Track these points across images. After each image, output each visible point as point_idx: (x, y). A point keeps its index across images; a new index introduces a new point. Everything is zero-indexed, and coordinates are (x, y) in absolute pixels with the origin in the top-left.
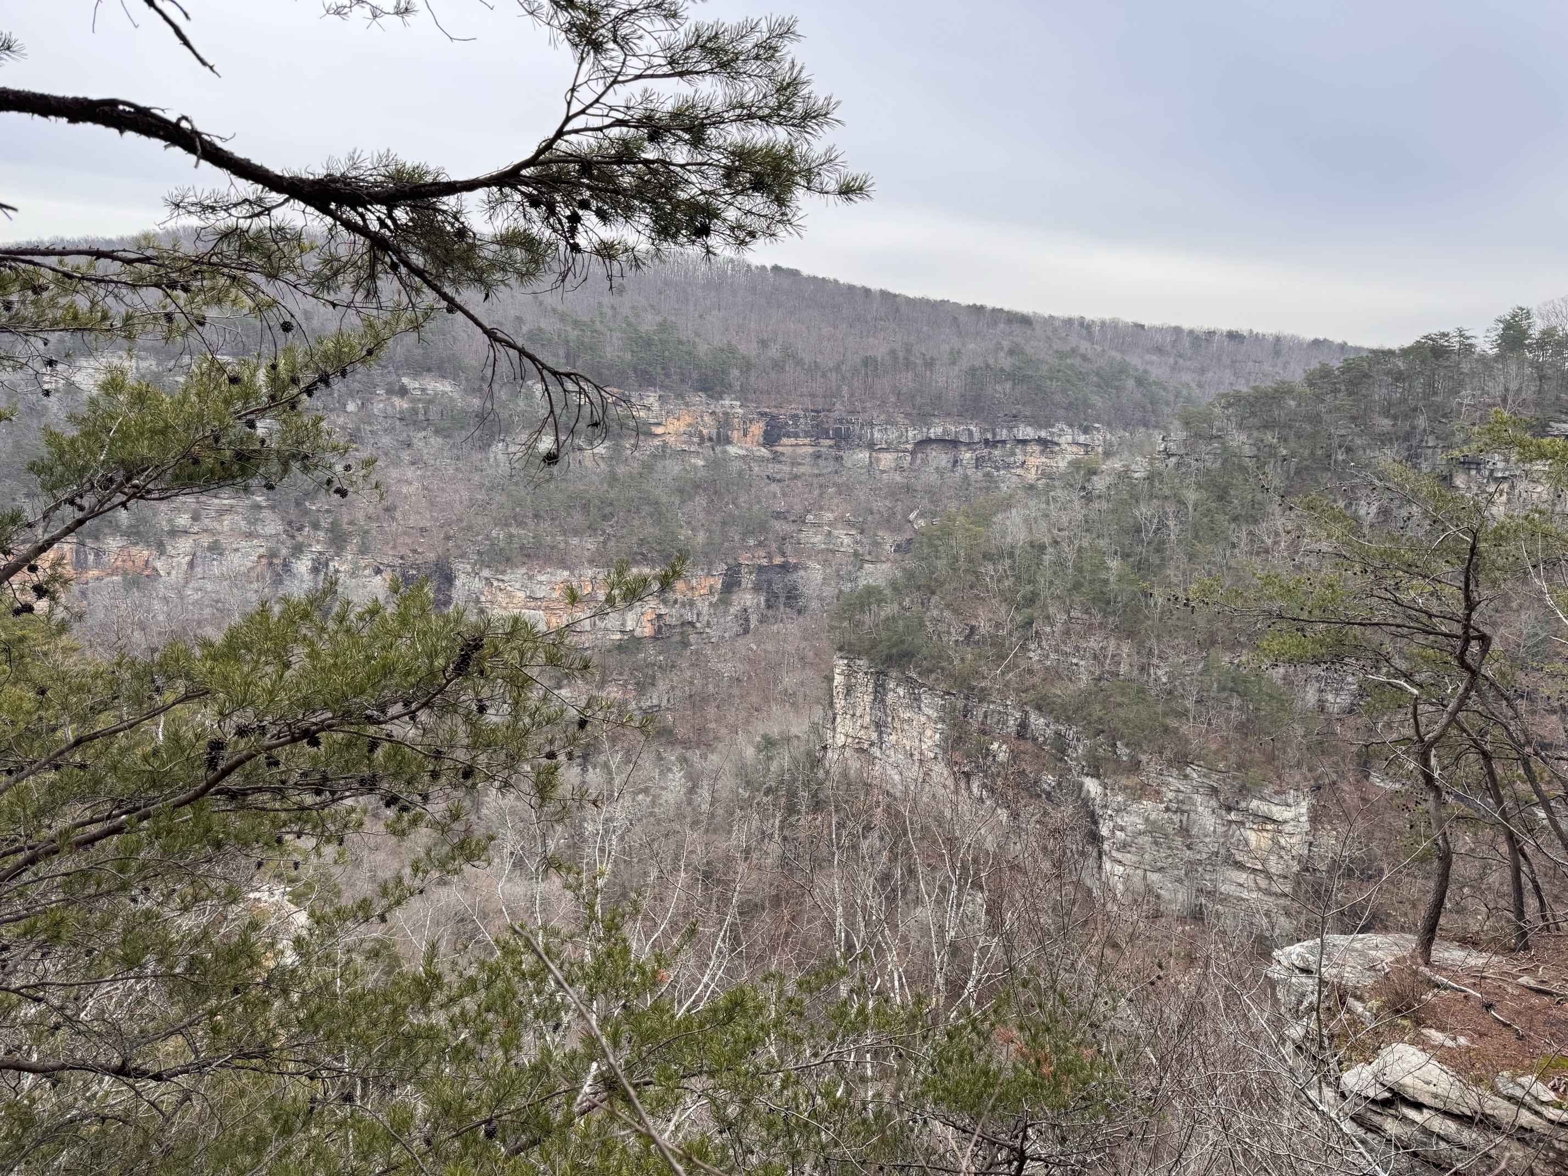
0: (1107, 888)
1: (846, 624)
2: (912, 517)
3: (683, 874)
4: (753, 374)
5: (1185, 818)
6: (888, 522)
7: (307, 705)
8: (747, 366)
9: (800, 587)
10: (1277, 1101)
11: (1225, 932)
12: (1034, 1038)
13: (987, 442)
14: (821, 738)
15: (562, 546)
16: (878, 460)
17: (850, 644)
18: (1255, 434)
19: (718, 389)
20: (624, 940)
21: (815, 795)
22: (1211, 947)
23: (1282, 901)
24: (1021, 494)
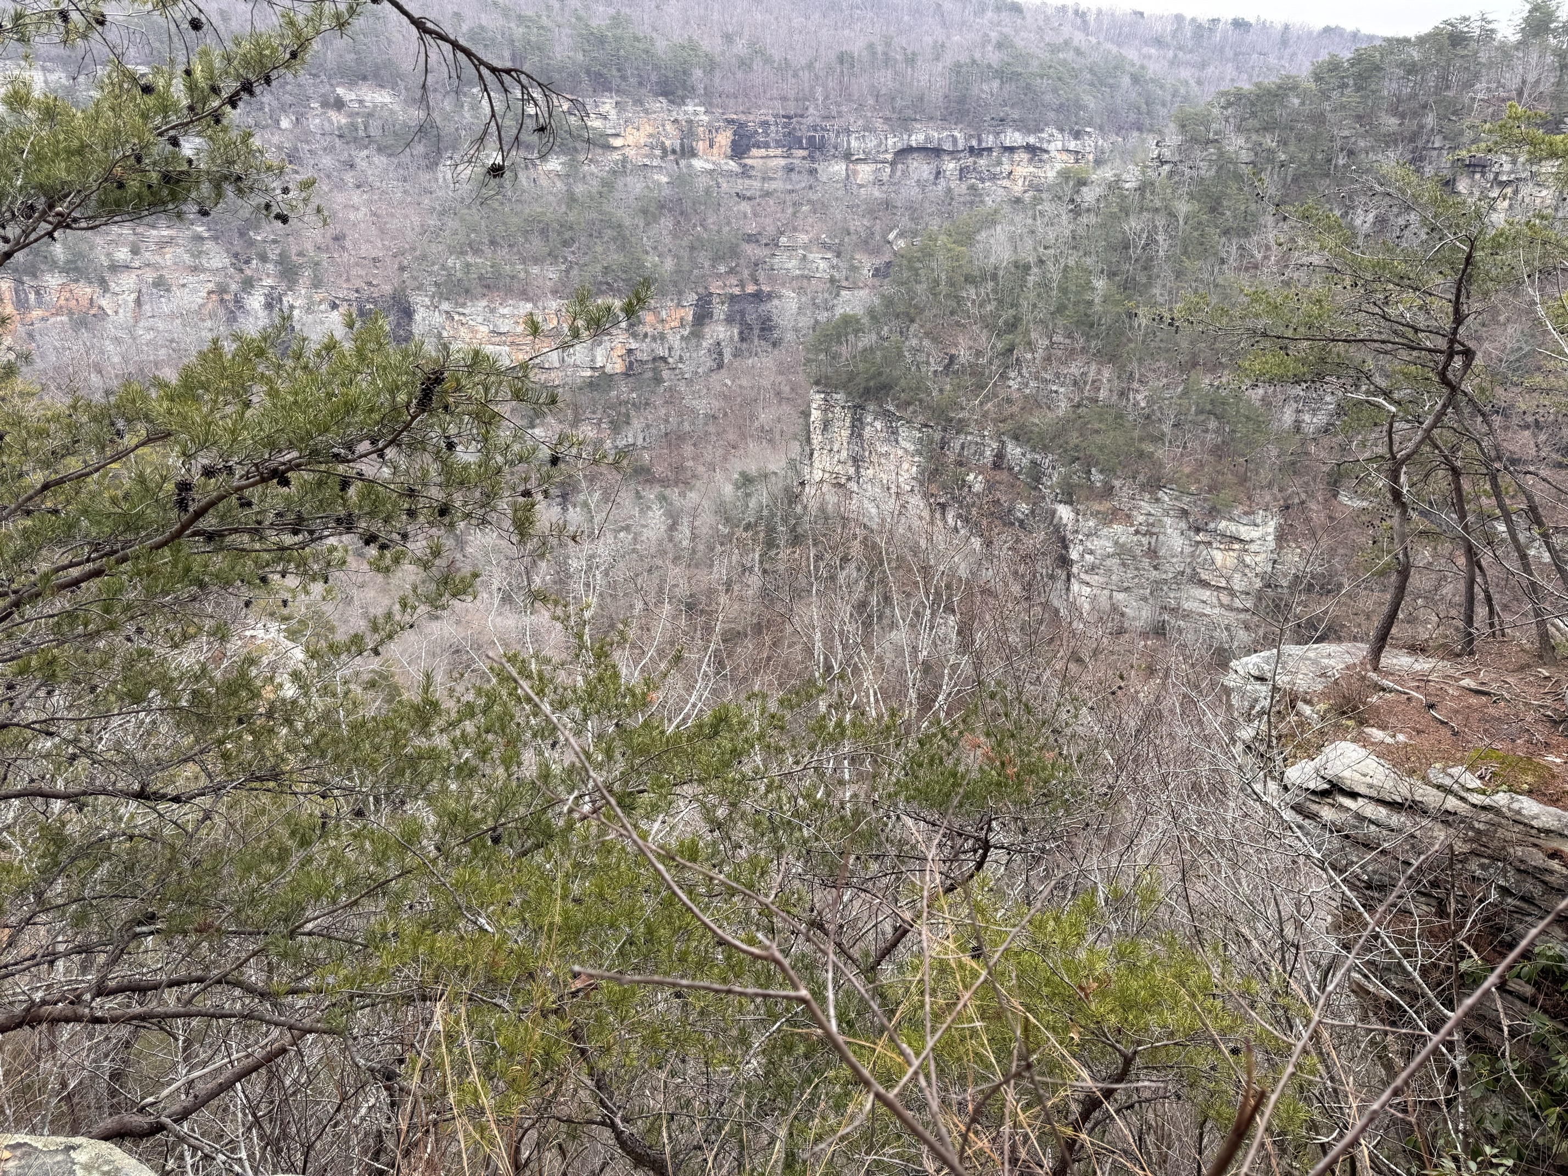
0: (1074, 607)
1: (822, 356)
2: (891, 237)
3: (667, 606)
4: (718, 74)
5: (1153, 540)
6: (867, 244)
7: (271, 444)
8: (711, 66)
9: (775, 318)
10: (1225, 794)
11: (1186, 646)
12: (1000, 744)
13: (972, 149)
14: (798, 473)
15: (522, 275)
16: (855, 173)
17: (827, 378)
18: (1254, 137)
19: (680, 93)
20: (614, 667)
21: (793, 529)
22: (1173, 658)
23: (1242, 616)
24: (1007, 209)
